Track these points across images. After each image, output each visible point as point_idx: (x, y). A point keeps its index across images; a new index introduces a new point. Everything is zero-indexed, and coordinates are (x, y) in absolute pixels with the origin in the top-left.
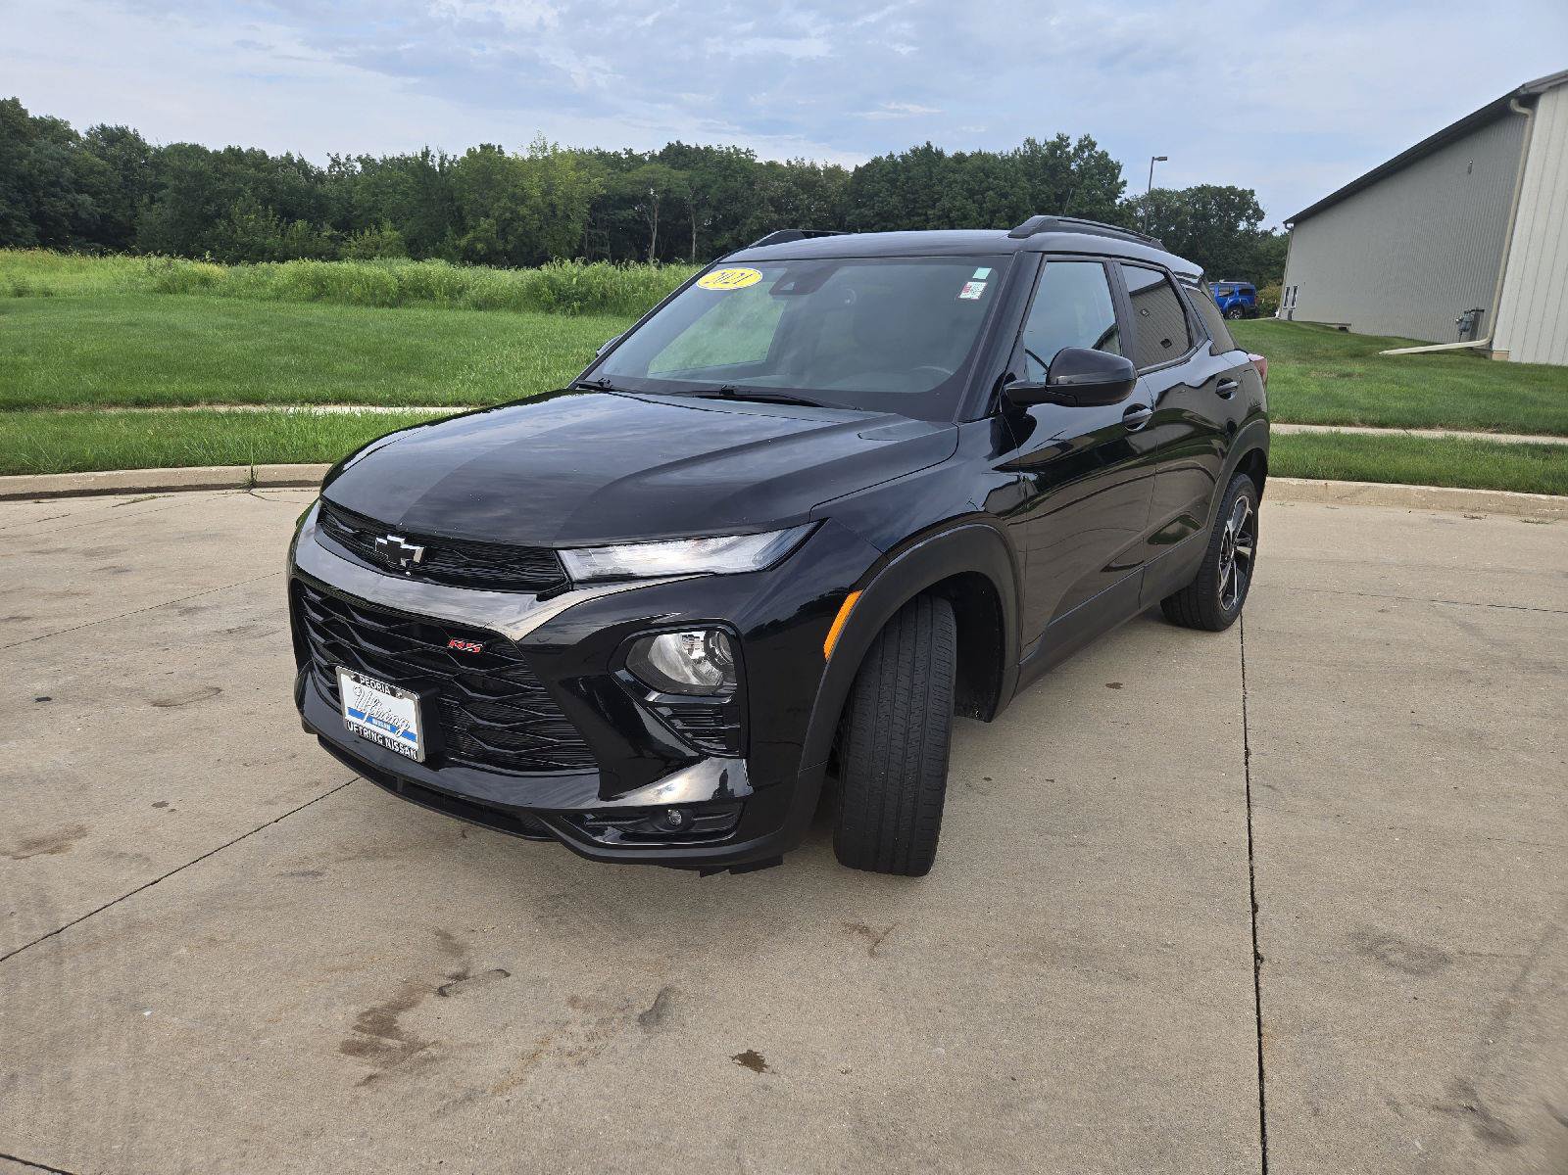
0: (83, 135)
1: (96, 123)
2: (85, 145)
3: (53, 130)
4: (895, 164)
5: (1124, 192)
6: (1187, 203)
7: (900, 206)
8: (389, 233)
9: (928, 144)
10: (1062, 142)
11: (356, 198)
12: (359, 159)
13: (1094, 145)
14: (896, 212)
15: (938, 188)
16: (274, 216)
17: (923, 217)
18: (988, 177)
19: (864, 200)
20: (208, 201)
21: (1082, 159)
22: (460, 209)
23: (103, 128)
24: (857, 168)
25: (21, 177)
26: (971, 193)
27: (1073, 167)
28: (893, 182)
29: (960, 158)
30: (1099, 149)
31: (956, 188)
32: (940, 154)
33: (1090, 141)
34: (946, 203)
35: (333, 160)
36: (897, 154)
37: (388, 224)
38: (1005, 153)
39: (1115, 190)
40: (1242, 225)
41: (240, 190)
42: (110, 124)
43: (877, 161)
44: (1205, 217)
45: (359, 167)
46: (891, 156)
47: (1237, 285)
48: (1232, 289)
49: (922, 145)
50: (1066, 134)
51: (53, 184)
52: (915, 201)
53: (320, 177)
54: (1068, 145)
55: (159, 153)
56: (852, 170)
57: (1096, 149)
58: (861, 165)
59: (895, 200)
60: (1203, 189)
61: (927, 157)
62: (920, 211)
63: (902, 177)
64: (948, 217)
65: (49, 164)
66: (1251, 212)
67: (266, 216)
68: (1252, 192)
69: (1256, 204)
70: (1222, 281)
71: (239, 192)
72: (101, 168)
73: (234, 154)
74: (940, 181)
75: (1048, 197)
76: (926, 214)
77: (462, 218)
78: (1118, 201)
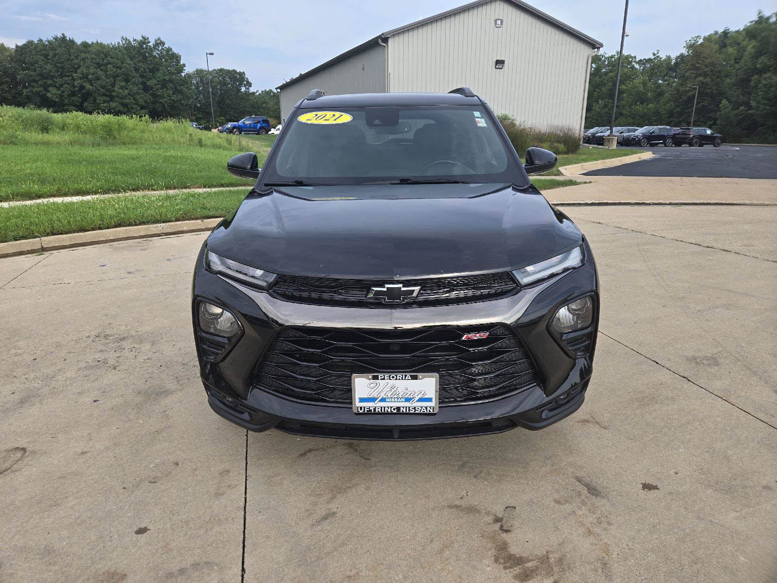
4: (44, 45)
5: (185, 70)
6: (215, 77)
7: (54, 70)
9: (63, 34)
10: (145, 41)
13: (163, 44)
14: (52, 74)
15: (75, 61)
17: (70, 78)
18: (106, 56)
19: (28, 66)
21: (159, 51)
24: (17, 46)
26: (99, 65)
27: (155, 54)
28: (46, 56)
29: (85, 45)
30: (166, 46)
31: (88, 62)
32: (72, 42)
33: (161, 41)
34: (83, 69)
36: (44, 39)
38: (113, 44)
39: (181, 69)
40: (243, 89)
43: (30, 43)
44: (225, 84)
46: (41, 40)
47: (260, 118)
48: (259, 120)
49: (59, 35)
50: (147, 36)
52: (63, 68)
54: (149, 42)
56: (14, 47)
57: (165, 46)
58: (20, 44)
59: (49, 67)
60: (221, 70)
61: (64, 43)
62: (68, 74)
63: (51, 53)
64: (87, 78)
66: (245, 82)
68: (244, 73)
69: (247, 79)
70: (253, 116)
74: (76, 57)
75: (145, 70)
76: (72, 75)
78: (183, 74)
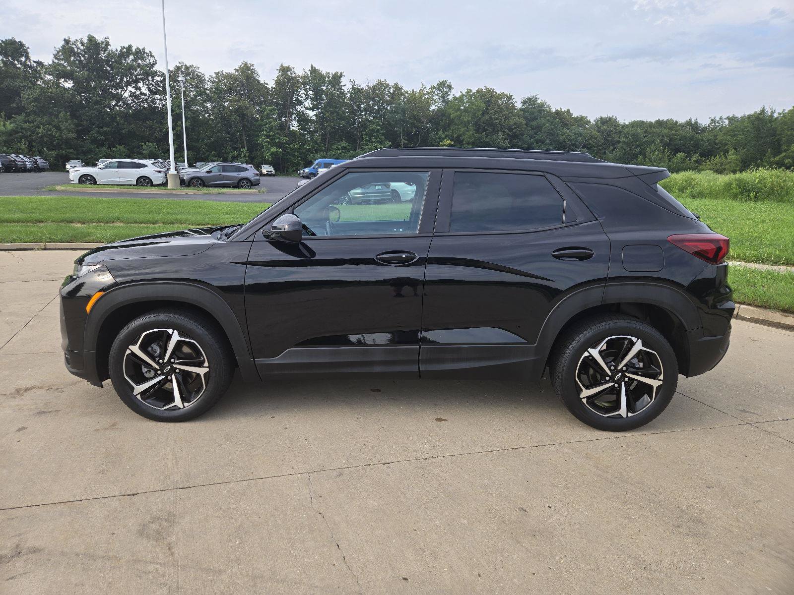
0: (593, 122)
1: (598, 117)
2: (592, 127)
3: (581, 121)
8: (732, 156)
11: (719, 138)
12: (728, 118)
16: (668, 152)
20: (637, 147)
22: (779, 141)
23: (601, 118)
25: (561, 143)
35: (712, 120)
37: (732, 152)
41: (655, 140)
42: (604, 116)
45: (727, 122)
51: (573, 145)
53: (704, 130)
55: (624, 126)
65: (573, 136)
67: (664, 152)
71: (653, 142)
72: (596, 136)
73: (660, 123)
77: (780, 145)
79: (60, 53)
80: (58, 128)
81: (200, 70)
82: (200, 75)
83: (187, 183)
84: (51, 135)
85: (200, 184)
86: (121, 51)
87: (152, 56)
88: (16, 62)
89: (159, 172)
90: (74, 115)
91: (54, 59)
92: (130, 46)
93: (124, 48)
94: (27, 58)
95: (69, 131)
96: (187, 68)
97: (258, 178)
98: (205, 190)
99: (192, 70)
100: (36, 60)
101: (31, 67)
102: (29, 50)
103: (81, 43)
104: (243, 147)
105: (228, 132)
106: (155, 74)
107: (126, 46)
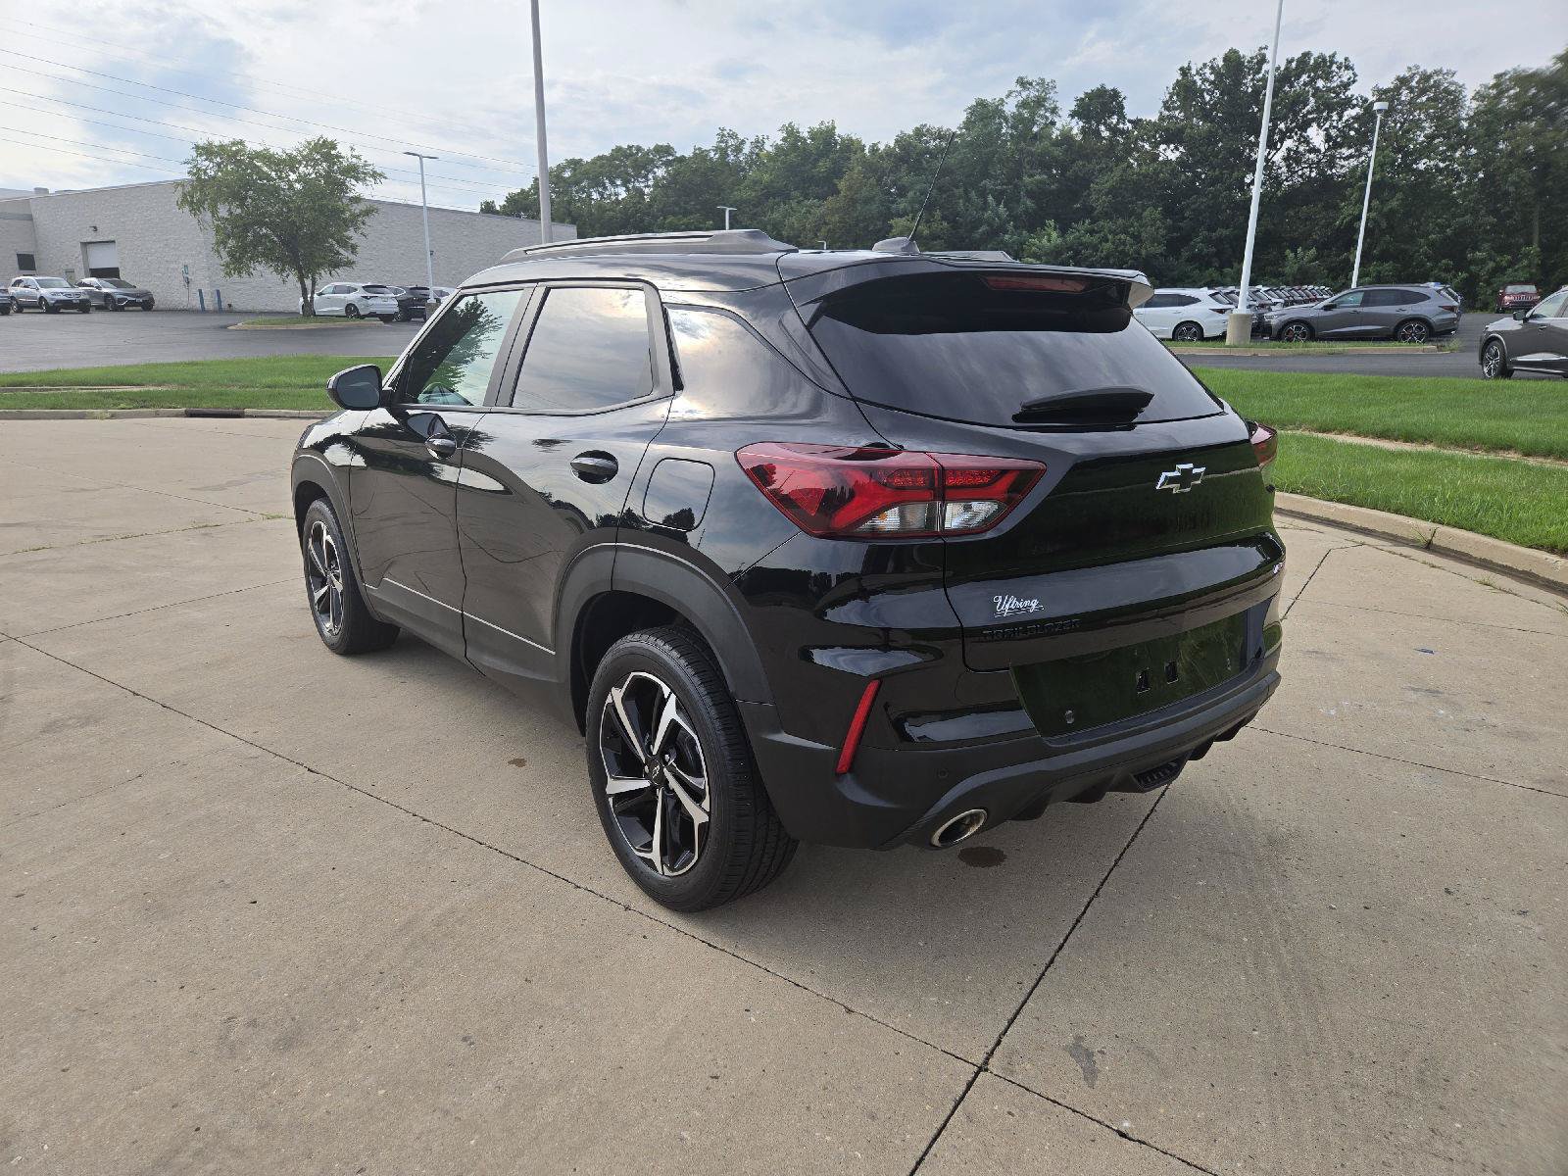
79: (1175, 97)
80: (1137, 238)
81: (1455, 79)
82: (1453, 88)
83: (1275, 333)
84: (1123, 251)
85: (1304, 336)
86: (1286, 69)
87: (1347, 68)
88: (1102, 128)
89: (1221, 311)
90: (1168, 212)
91: (1163, 110)
92: (1307, 55)
93: (1292, 60)
94: (1122, 117)
95: (1154, 240)
96: (1426, 77)
97: (1453, 315)
98: (1317, 347)
99: (1435, 82)
100: (1133, 118)
101: (1123, 132)
102: (1125, 103)
103: (1212, 68)
104: (1529, 243)
105: (1495, 212)
106: (1347, 103)
107: (1297, 55)
